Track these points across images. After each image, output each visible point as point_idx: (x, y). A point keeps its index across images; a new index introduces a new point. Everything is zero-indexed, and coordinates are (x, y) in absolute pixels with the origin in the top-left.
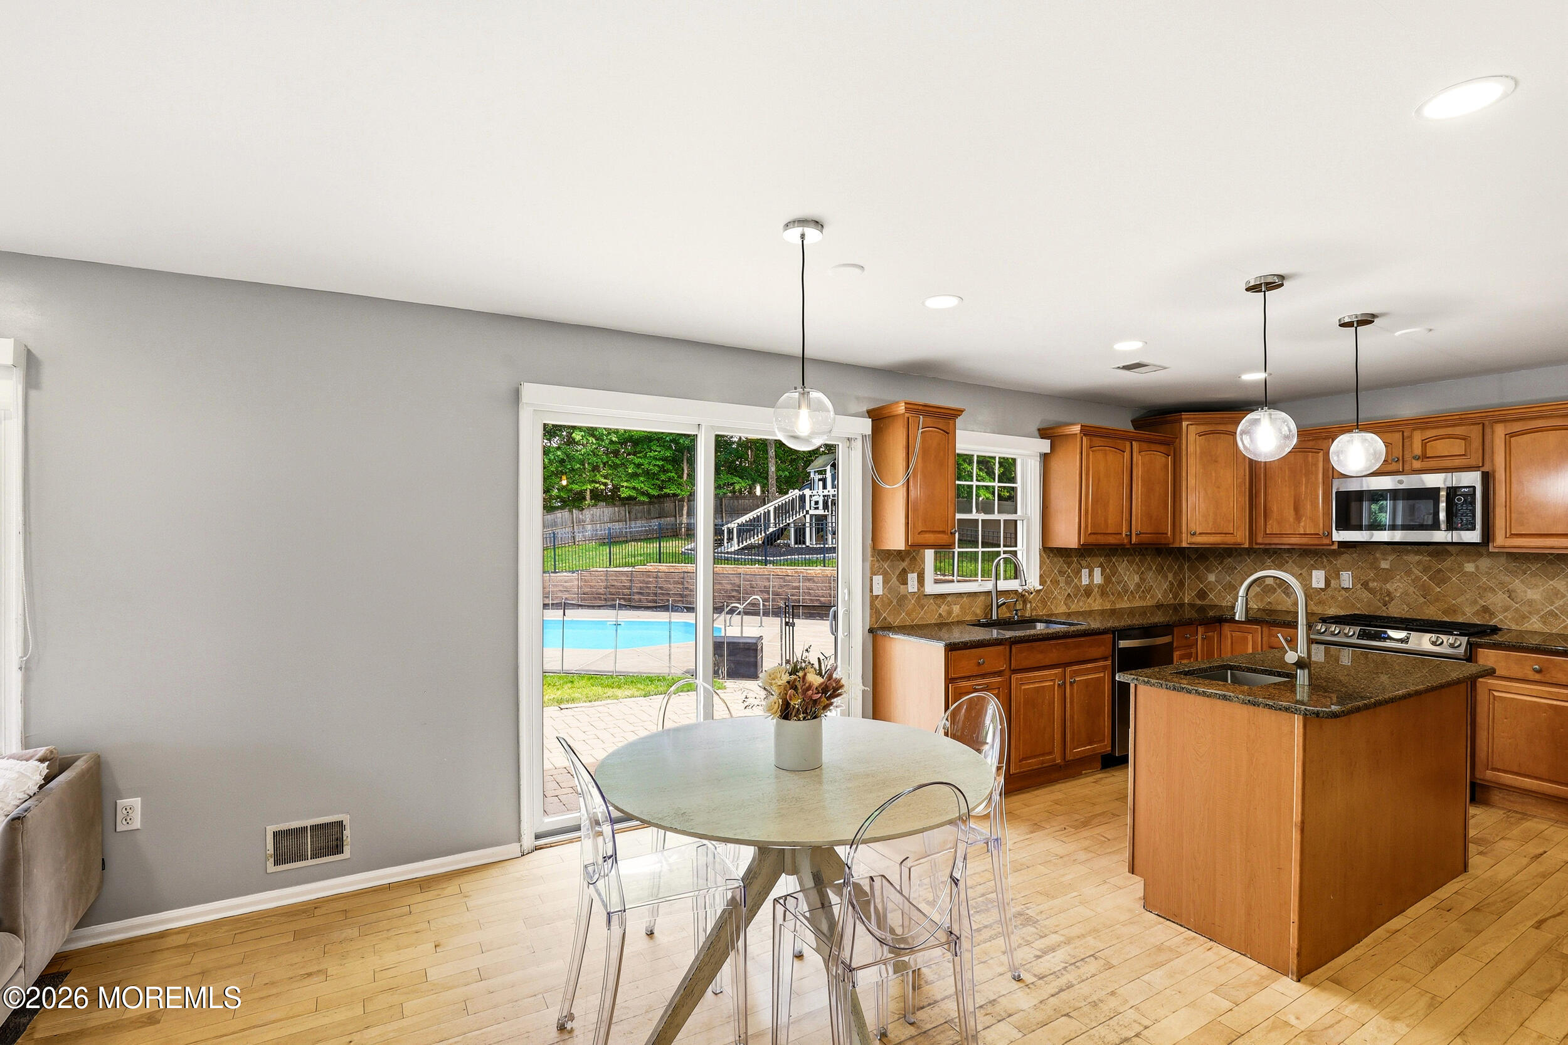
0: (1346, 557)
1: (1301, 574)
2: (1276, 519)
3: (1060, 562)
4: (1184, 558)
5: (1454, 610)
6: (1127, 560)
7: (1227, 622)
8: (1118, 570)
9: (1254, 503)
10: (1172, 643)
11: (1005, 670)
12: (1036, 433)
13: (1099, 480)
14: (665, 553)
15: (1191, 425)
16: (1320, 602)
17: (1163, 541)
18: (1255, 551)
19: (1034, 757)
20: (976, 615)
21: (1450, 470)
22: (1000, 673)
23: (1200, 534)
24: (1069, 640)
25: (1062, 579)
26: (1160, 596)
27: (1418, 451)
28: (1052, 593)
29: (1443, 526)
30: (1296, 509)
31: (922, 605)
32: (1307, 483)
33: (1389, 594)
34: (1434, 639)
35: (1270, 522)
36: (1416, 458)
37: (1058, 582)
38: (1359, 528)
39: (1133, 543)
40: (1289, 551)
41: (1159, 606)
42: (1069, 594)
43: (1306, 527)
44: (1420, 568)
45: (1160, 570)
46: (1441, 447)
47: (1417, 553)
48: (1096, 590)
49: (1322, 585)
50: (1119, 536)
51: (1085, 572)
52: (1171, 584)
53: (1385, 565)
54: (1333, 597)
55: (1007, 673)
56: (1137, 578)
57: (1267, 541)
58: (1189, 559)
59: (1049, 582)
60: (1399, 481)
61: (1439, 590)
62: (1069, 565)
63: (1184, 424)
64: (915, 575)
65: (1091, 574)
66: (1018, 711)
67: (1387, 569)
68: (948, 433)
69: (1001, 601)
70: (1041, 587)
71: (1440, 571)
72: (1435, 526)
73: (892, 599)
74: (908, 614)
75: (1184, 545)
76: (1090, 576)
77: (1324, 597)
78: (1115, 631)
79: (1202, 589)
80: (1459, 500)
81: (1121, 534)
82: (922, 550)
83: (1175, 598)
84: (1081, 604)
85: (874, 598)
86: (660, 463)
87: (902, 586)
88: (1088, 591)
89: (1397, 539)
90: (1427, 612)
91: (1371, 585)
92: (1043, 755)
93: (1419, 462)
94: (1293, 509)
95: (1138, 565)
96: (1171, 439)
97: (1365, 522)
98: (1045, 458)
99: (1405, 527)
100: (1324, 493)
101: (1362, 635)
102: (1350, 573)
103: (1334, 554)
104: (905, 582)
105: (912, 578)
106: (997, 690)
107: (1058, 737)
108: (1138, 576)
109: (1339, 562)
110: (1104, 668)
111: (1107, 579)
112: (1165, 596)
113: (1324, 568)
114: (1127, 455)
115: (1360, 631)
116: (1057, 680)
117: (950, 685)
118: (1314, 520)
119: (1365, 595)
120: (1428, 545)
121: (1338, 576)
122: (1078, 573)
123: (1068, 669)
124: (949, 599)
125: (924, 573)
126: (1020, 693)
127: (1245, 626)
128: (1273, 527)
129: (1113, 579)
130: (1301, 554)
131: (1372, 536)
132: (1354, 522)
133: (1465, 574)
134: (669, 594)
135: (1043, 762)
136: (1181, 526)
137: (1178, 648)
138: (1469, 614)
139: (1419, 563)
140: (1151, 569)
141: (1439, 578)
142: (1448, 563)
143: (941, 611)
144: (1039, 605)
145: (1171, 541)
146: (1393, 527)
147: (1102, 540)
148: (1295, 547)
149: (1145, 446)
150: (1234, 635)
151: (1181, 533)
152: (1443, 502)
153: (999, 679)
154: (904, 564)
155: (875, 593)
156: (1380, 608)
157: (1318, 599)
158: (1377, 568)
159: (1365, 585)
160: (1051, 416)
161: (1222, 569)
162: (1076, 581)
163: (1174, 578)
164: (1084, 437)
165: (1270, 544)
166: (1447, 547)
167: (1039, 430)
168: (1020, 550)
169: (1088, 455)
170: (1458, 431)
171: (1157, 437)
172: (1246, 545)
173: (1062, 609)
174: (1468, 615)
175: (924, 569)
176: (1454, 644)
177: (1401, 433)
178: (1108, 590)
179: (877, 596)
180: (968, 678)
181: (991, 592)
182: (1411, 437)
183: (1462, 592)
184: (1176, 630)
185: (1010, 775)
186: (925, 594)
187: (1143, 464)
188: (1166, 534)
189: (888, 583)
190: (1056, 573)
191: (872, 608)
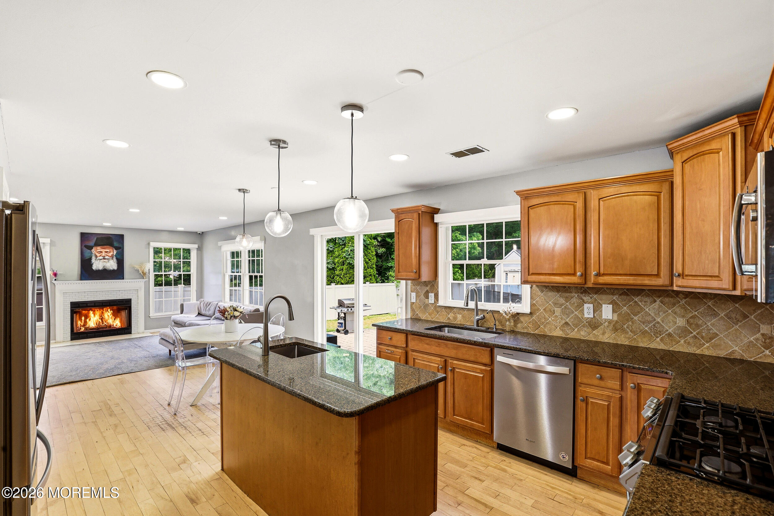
3: (555, 295)
25: (558, 310)
28: (546, 318)
31: (438, 311)
37: (553, 312)
42: (567, 323)
48: (605, 324)
51: (589, 307)
59: (542, 310)
62: (569, 298)
65: (597, 309)
68: (414, 220)
70: (533, 312)
73: (421, 305)
74: (430, 315)
78: (495, 347)
84: (582, 333)
85: (412, 304)
87: (426, 300)
88: (594, 324)
104: (427, 297)
105: (432, 295)
111: (621, 316)
123: (449, 361)
124: (455, 310)
125: (438, 294)
129: (630, 317)
143: (449, 316)
144: (530, 326)
153: (401, 351)
154: (428, 288)
155: (412, 301)
162: (575, 312)
164: (522, 200)
169: (527, 214)
173: (558, 333)
175: (438, 291)
178: (622, 326)
180: (385, 345)
186: (439, 305)
189: (419, 297)
190: (550, 304)
191: (411, 308)
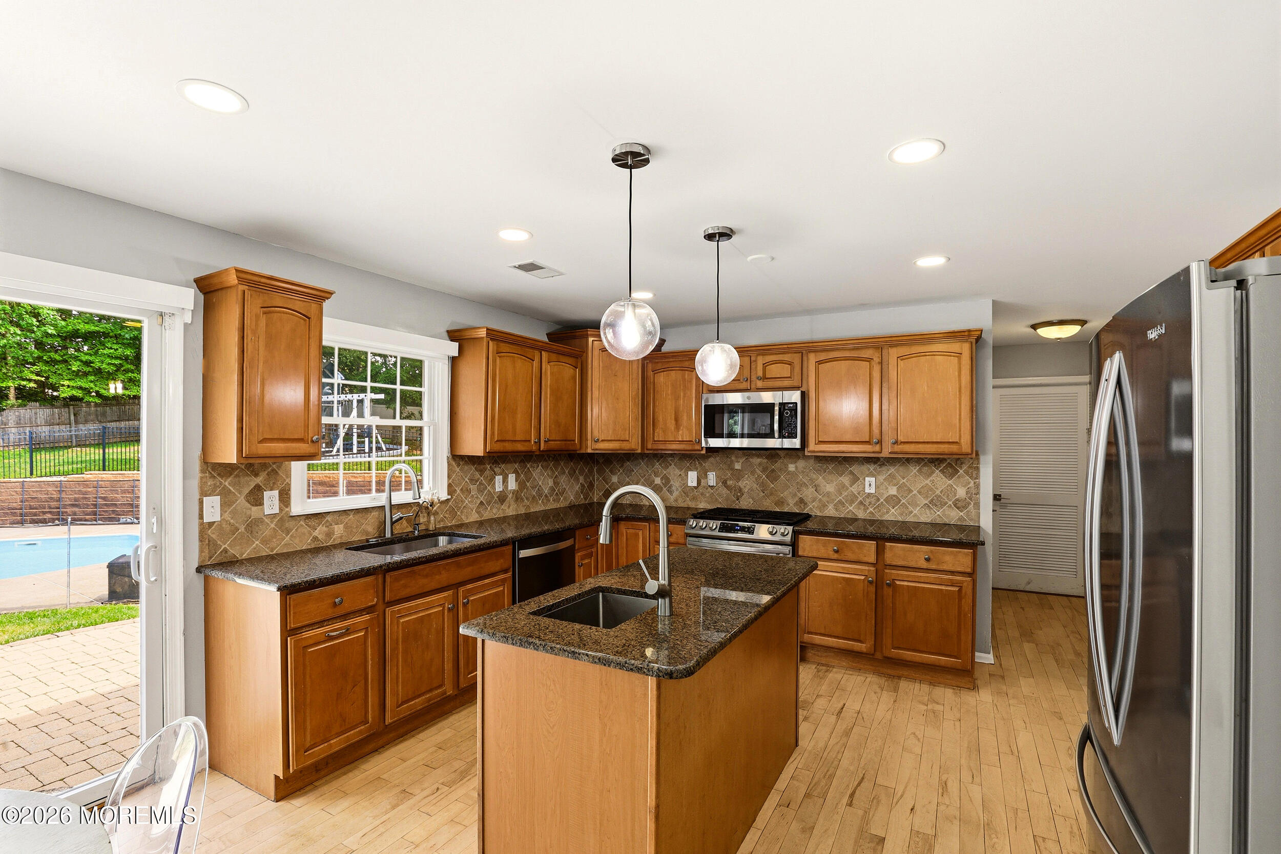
0: (711, 459)
1: (680, 475)
2: (662, 428)
3: (472, 470)
4: (594, 463)
5: (781, 502)
6: (542, 466)
7: (623, 521)
8: (532, 475)
9: (645, 414)
10: (573, 546)
11: (376, 604)
12: (446, 335)
13: (507, 386)
14: (119, 460)
15: (596, 340)
16: (694, 498)
17: (571, 448)
18: (647, 455)
19: (419, 696)
20: (367, 533)
21: (781, 389)
22: (369, 610)
23: (602, 441)
24: (461, 558)
25: (473, 488)
26: (572, 498)
27: (760, 373)
28: (463, 501)
29: (776, 435)
30: (677, 420)
31: (286, 529)
32: (684, 396)
33: (740, 490)
34: (771, 530)
35: (657, 430)
36: (759, 378)
37: (469, 491)
38: (721, 436)
39: (541, 450)
40: (671, 455)
41: (571, 507)
42: (482, 502)
43: (683, 435)
44: (761, 469)
45: (572, 474)
46: (776, 370)
47: (758, 456)
48: (510, 496)
49: (695, 484)
50: (527, 444)
51: (499, 479)
52: (582, 485)
53: (738, 466)
54: (702, 494)
55: (381, 606)
56: (551, 483)
57: (655, 447)
58: (598, 462)
59: (458, 491)
60: (747, 397)
61: (773, 486)
62: (482, 472)
63: (591, 339)
64: (276, 493)
65: (505, 481)
66: (394, 649)
67: (739, 470)
68: (309, 318)
69: (395, 517)
70: (449, 497)
71: (773, 471)
72: (771, 435)
73: (237, 525)
74: (265, 542)
75: (589, 451)
76: (504, 482)
77: (696, 494)
78: (516, 541)
79: (607, 490)
80: (787, 414)
81: (529, 441)
82: (287, 463)
83: (585, 499)
84: (494, 511)
85: (204, 528)
86: (117, 362)
87: (254, 509)
88: (502, 498)
89: (745, 445)
90: (765, 503)
91: (728, 482)
92: (431, 690)
93: (761, 381)
94: (674, 419)
95: (552, 470)
96: (578, 353)
97: (725, 431)
98: (454, 361)
99: (750, 436)
100: (696, 407)
101: (723, 528)
102: (714, 473)
103: (704, 458)
104: (259, 502)
105: (271, 496)
106: (364, 631)
107: (448, 666)
108: (552, 480)
109: (707, 465)
110: (503, 581)
111: (522, 485)
112: (577, 496)
113: (696, 469)
114: (536, 364)
115: (720, 525)
116: (446, 605)
117: (289, 638)
118: (690, 430)
119: (725, 491)
120: (766, 451)
121: (706, 476)
122: (491, 480)
123: (461, 590)
124: (329, 518)
125: (289, 490)
126: (398, 627)
127: (636, 523)
128: (659, 435)
129: (528, 484)
130: (680, 458)
131: (729, 442)
132: (717, 431)
133: (789, 473)
134: (116, 504)
135: (429, 699)
136: (586, 435)
137: (579, 550)
138: (791, 505)
139: (760, 464)
140: (564, 473)
141: (773, 476)
142: (778, 465)
143: (316, 533)
144: (447, 516)
145: (578, 447)
146: (742, 436)
147: (509, 447)
148: (676, 452)
149: (554, 356)
150: (628, 532)
151: (587, 440)
152: (776, 416)
153: (367, 617)
154: (259, 480)
155: (206, 519)
156: (734, 502)
157: (693, 496)
158: (733, 469)
159: (725, 483)
160: (463, 319)
161: (623, 471)
162: (489, 488)
163: (585, 479)
164: (490, 341)
165: (657, 450)
166: (778, 451)
167: (448, 332)
168: (426, 458)
169: (494, 361)
170: (786, 357)
171: (566, 350)
172: (639, 451)
173: (474, 517)
174: (791, 507)
175: (289, 485)
176: (784, 533)
177: (749, 357)
178: (522, 495)
179: (211, 524)
180: (321, 624)
181: (384, 506)
182: (756, 361)
183: (787, 487)
184: (577, 533)
185: (386, 725)
186: (291, 515)
187: (552, 373)
188: (574, 441)
189: (230, 506)
190: (466, 482)
191: (201, 540)
